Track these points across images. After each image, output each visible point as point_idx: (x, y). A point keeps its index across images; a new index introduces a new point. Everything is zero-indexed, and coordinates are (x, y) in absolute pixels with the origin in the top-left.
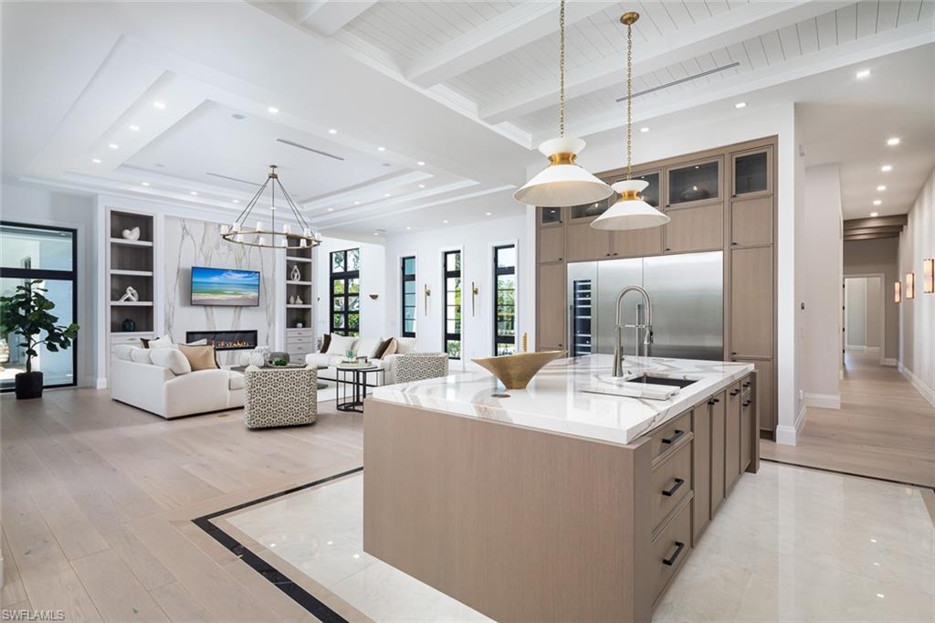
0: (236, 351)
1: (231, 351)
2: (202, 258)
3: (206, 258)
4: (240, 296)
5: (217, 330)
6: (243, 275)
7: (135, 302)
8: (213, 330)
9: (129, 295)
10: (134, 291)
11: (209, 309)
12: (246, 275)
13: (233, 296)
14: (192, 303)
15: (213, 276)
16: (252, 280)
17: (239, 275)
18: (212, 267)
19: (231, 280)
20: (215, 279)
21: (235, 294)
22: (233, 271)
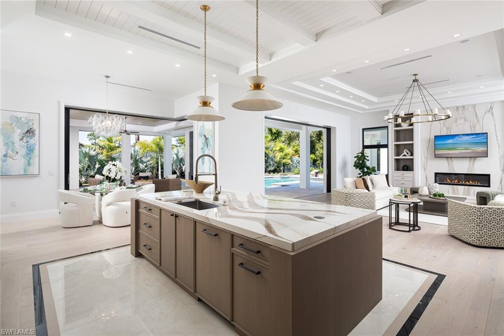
0: (471, 187)
1: (467, 187)
2: (445, 129)
3: (448, 129)
4: (470, 151)
5: (456, 172)
6: (472, 137)
7: (408, 157)
8: (453, 172)
9: (405, 153)
10: (408, 151)
11: (449, 159)
12: (475, 136)
13: (463, 151)
14: (437, 156)
15: (449, 139)
16: (480, 139)
17: (468, 137)
18: (451, 134)
19: (461, 141)
20: (450, 141)
21: (465, 149)
22: (463, 135)
